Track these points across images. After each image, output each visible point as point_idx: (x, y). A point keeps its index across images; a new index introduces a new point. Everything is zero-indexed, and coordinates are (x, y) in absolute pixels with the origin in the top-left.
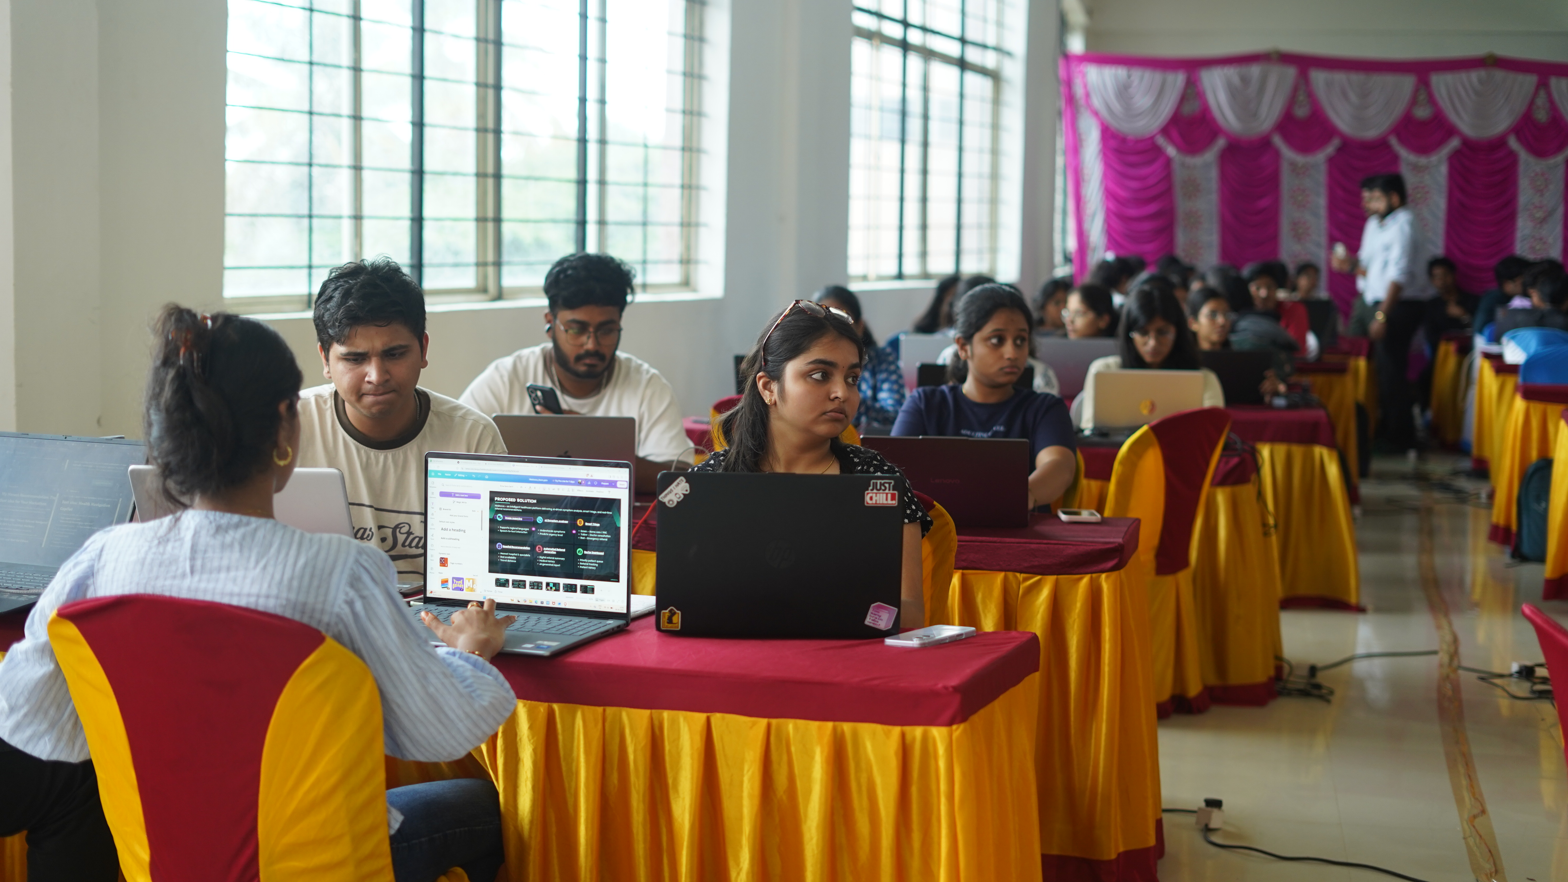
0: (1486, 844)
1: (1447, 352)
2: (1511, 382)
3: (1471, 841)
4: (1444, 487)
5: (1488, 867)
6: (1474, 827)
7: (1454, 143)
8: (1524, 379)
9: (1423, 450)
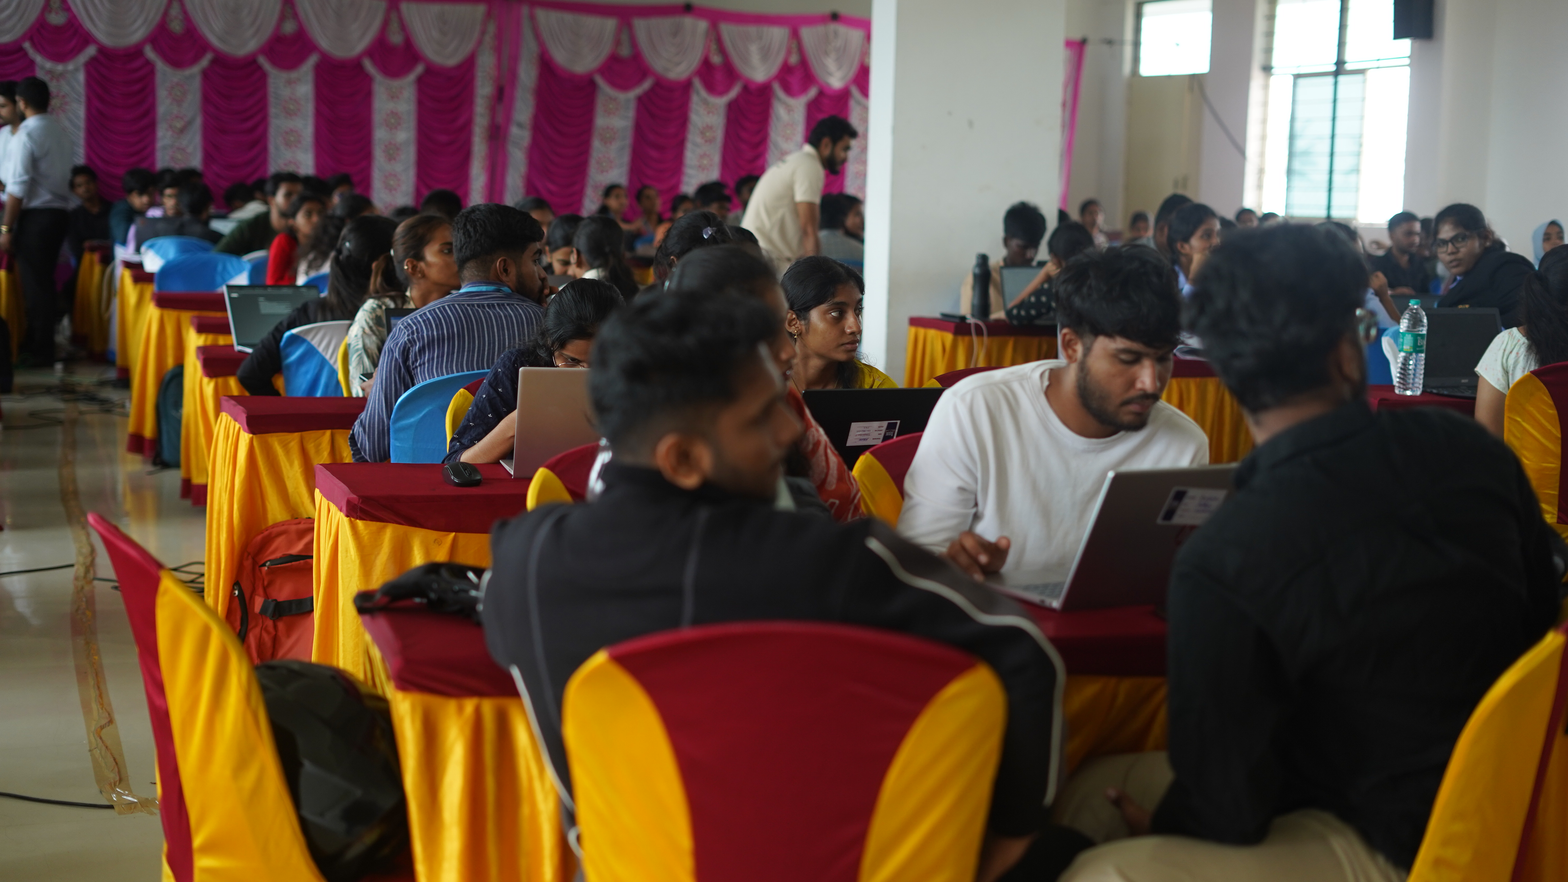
0: (111, 754)
1: (91, 261)
2: (150, 290)
3: (97, 752)
4: (90, 398)
5: (112, 776)
6: (101, 738)
7: (91, 51)
8: (160, 287)
9: (70, 362)
